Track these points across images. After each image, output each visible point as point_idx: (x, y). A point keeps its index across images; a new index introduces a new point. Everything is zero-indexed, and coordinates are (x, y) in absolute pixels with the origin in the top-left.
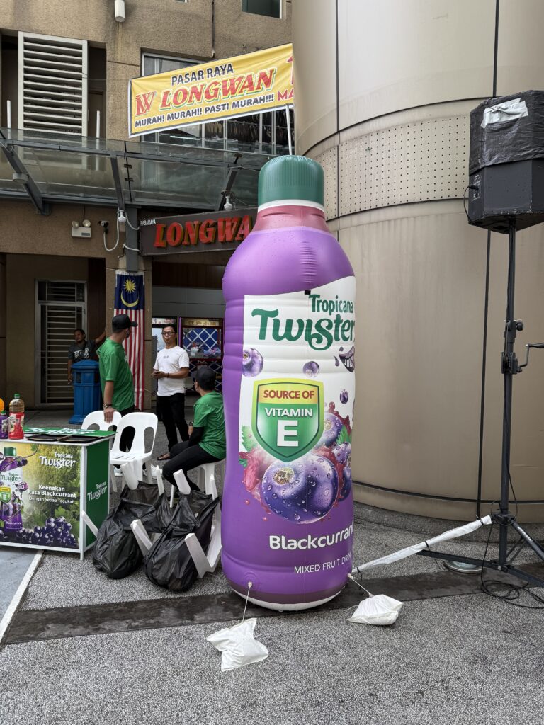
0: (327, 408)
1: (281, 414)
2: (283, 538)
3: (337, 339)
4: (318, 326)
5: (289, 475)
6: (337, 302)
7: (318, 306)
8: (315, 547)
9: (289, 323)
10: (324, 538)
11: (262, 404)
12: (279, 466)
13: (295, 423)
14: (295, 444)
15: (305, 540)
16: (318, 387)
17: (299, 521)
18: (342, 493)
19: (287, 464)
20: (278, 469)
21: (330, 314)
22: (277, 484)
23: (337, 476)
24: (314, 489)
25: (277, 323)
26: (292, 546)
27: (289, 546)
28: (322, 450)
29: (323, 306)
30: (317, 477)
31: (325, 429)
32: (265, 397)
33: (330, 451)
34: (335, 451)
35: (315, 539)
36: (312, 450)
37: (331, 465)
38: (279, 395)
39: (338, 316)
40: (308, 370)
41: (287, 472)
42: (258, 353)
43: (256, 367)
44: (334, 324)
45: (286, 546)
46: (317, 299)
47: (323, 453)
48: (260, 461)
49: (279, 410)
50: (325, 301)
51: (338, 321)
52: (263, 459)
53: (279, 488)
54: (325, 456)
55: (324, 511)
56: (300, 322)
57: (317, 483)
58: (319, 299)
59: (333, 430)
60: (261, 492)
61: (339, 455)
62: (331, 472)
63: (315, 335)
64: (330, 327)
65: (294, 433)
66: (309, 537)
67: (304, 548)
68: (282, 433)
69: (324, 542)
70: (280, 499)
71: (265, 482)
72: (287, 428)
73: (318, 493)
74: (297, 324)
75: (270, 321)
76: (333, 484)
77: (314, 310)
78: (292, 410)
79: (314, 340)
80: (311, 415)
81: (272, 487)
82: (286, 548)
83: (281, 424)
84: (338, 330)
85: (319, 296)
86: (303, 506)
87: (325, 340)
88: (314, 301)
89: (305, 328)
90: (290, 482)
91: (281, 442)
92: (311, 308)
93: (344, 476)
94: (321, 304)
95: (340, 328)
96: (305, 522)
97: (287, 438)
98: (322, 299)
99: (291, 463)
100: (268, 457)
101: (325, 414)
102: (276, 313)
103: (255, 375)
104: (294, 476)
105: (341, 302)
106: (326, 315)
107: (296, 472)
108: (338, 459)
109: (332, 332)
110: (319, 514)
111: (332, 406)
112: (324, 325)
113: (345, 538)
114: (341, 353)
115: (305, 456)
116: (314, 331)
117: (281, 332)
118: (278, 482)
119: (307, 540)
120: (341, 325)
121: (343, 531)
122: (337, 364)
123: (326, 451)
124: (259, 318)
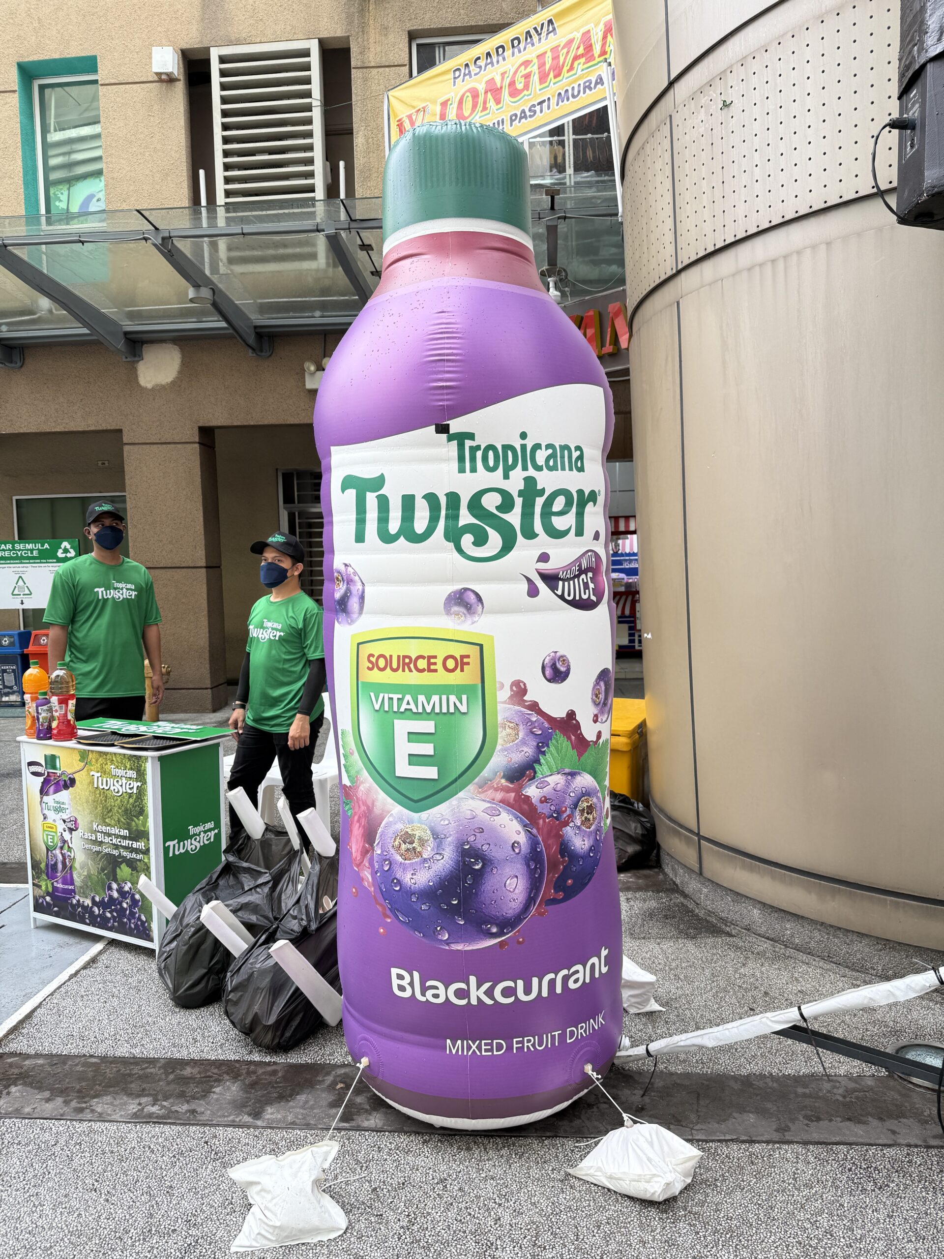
0: (505, 694)
1: (399, 707)
2: (416, 975)
3: (530, 534)
4: (475, 504)
5: (423, 842)
6: (524, 447)
7: (473, 459)
8: (489, 1002)
9: (408, 502)
10: (510, 984)
11: (363, 683)
12: (400, 819)
13: (428, 726)
14: (431, 772)
15: (463, 986)
16: (481, 646)
17: (447, 943)
18: (559, 885)
19: (415, 816)
20: (399, 826)
21: (506, 477)
22: (399, 859)
23: (542, 847)
24: (479, 876)
25: (383, 504)
26: (436, 996)
27: (429, 993)
28: (496, 790)
29: (485, 459)
30: (485, 848)
31: (500, 741)
32: (369, 668)
33: (518, 791)
34: (532, 791)
35: (487, 985)
36: (471, 787)
37: (521, 821)
38: (395, 666)
39: (530, 482)
40: (456, 609)
41: (418, 833)
42: (355, 573)
43: (354, 603)
44: (519, 502)
45: (423, 994)
46: (468, 443)
47: (499, 795)
48: (368, 807)
49: (395, 697)
50: (491, 447)
51: (530, 490)
52: (373, 804)
53: (404, 868)
54: (502, 801)
55: (506, 924)
56: (431, 499)
57: (487, 862)
58: (474, 444)
59: (524, 742)
60: (374, 873)
61: (544, 800)
62: (522, 838)
63: (468, 528)
64: (507, 504)
65: (427, 749)
66: (473, 980)
67: (463, 1002)
68: (403, 748)
69: (507, 992)
70: (408, 892)
71: (379, 852)
72: (413, 736)
73: (490, 884)
74: (425, 503)
75: (371, 499)
76: (528, 866)
77: (462, 470)
78: (421, 698)
79: (467, 540)
80: (463, 709)
81: (390, 864)
82: (423, 999)
83: (402, 727)
84: (532, 514)
85: (471, 436)
86: (455, 911)
87: (495, 540)
88: (461, 447)
89: (443, 513)
90: (425, 856)
91: (404, 769)
92: (455, 465)
93: (564, 848)
94: (479, 454)
95: (538, 509)
96: (459, 947)
97: (415, 759)
98: (482, 441)
99: (424, 815)
100: (383, 800)
101: (500, 707)
102: (378, 482)
103: (352, 622)
104: (431, 843)
105: (537, 447)
106: (496, 479)
107: (436, 835)
108: (544, 809)
109: (514, 518)
110: (494, 930)
111: (519, 690)
112: (491, 502)
113: (572, 985)
114: (542, 566)
115: (453, 801)
116: (466, 518)
117: (394, 526)
118: (401, 855)
119: (468, 985)
120: (540, 502)
121: (565, 972)
122: (533, 592)
123: (507, 790)
124: (352, 493)
